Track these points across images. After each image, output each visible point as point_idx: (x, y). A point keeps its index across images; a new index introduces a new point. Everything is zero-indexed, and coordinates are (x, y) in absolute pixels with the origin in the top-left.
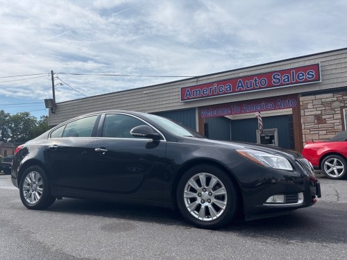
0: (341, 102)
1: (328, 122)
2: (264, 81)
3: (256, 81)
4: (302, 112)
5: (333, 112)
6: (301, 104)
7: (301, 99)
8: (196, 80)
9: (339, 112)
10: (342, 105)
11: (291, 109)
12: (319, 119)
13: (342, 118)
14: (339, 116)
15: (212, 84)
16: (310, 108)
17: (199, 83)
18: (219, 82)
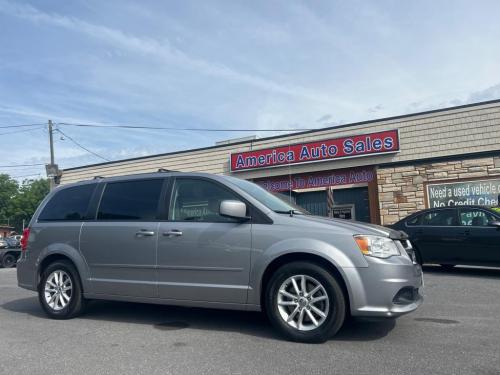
0: (423, 176)
1: (409, 200)
2: (334, 148)
3: (324, 148)
4: (380, 187)
5: (414, 189)
6: (378, 177)
7: (380, 172)
8: (249, 144)
9: (422, 188)
10: (426, 180)
12: (399, 196)
13: (425, 197)
14: (422, 194)
15: (269, 150)
16: (388, 183)
17: (254, 148)
18: (278, 149)
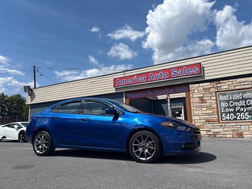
1: (207, 102)
2: (166, 74)
3: (161, 74)
4: (191, 95)
5: (210, 95)
6: (191, 89)
7: (191, 86)
8: (123, 73)
9: (214, 95)
10: (216, 90)
11: (184, 93)
12: (202, 100)
13: (216, 100)
14: (215, 98)
15: (133, 76)
16: (196, 91)
17: (126, 75)
18: (137, 75)
